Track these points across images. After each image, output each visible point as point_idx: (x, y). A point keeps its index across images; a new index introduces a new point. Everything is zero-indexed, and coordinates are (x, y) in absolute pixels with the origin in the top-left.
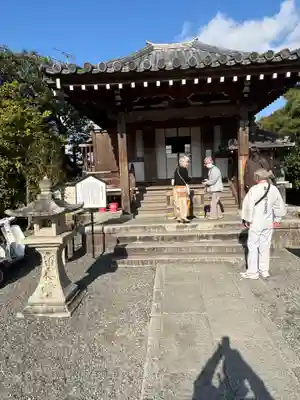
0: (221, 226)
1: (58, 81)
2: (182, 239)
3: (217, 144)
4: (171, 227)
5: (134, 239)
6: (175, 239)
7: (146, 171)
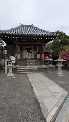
3: (38, 50)
4: (28, 67)
5: (21, 69)
6: (30, 69)
7: (21, 56)
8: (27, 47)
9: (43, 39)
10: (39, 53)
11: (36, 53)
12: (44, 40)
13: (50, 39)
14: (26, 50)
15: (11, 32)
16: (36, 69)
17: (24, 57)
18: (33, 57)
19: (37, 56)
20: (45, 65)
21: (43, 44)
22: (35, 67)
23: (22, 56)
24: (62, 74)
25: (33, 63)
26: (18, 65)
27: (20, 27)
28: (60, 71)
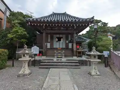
1: (29, 23)
4: (55, 60)
8: (58, 36)
10: (70, 42)
11: (67, 42)
12: (75, 27)
17: (55, 47)
18: (64, 47)
19: (68, 45)
21: (75, 32)
22: (64, 59)
23: (52, 45)
24: (98, 73)
25: (62, 54)
26: (44, 56)
27: (52, 15)
28: (96, 69)
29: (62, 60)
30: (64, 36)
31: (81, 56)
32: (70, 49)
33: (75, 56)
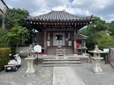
0: (69, 58)
1: (31, 22)
2: (60, 61)
3: (69, 37)
5: (47, 61)
6: (58, 61)
7: (50, 43)
8: (57, 34)
9: (74, 24)
10: (70, 40)
11: (67, 40)
12: (76, 26)
13: (83, 24)
14: (57, 37)
15: (41, 18)
16: (66, 60)
18: (64, 45)
19: (68, 43)
20: (77, 55)
21: (75, 30)
22: (65, 57)
23: (52, 43)
24: (101, 71)
25: (63, 52)
26: (46, 54)
27: (50, 13)
28: (98, 67)
29: (64, 58)
30: (63, 34)
31: (81, 54)
32: (70, 47)
33: (76, 54)
